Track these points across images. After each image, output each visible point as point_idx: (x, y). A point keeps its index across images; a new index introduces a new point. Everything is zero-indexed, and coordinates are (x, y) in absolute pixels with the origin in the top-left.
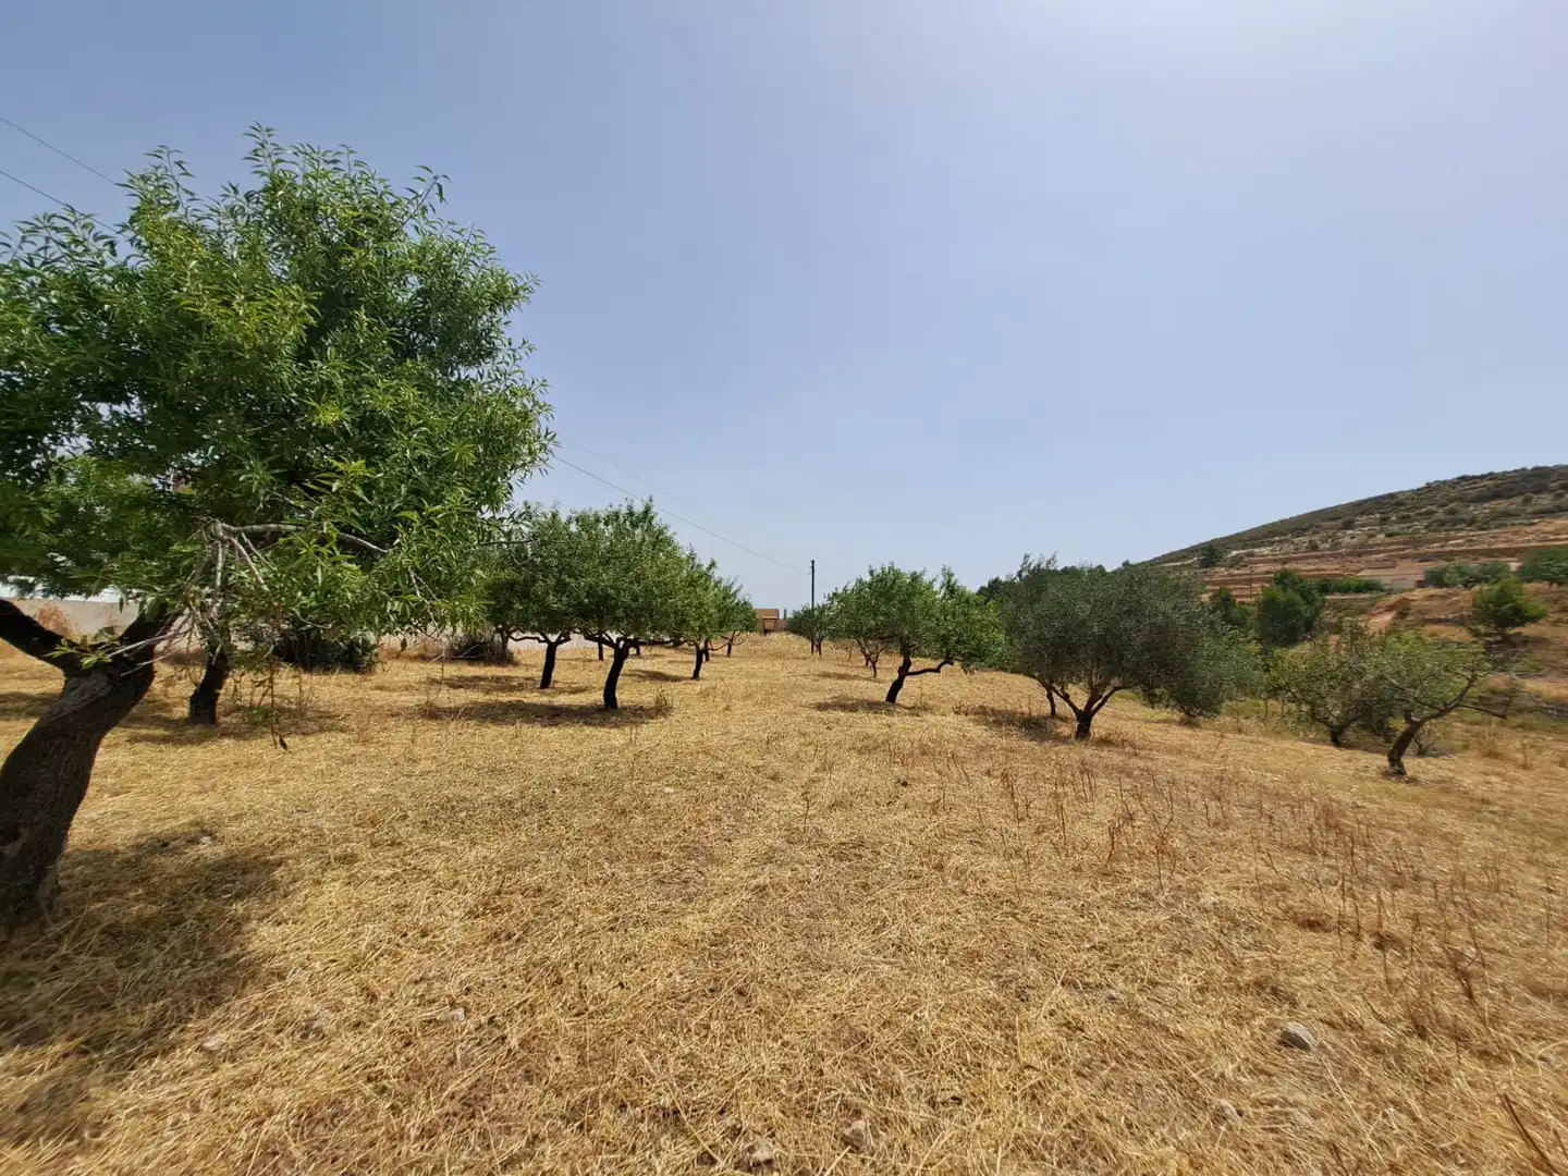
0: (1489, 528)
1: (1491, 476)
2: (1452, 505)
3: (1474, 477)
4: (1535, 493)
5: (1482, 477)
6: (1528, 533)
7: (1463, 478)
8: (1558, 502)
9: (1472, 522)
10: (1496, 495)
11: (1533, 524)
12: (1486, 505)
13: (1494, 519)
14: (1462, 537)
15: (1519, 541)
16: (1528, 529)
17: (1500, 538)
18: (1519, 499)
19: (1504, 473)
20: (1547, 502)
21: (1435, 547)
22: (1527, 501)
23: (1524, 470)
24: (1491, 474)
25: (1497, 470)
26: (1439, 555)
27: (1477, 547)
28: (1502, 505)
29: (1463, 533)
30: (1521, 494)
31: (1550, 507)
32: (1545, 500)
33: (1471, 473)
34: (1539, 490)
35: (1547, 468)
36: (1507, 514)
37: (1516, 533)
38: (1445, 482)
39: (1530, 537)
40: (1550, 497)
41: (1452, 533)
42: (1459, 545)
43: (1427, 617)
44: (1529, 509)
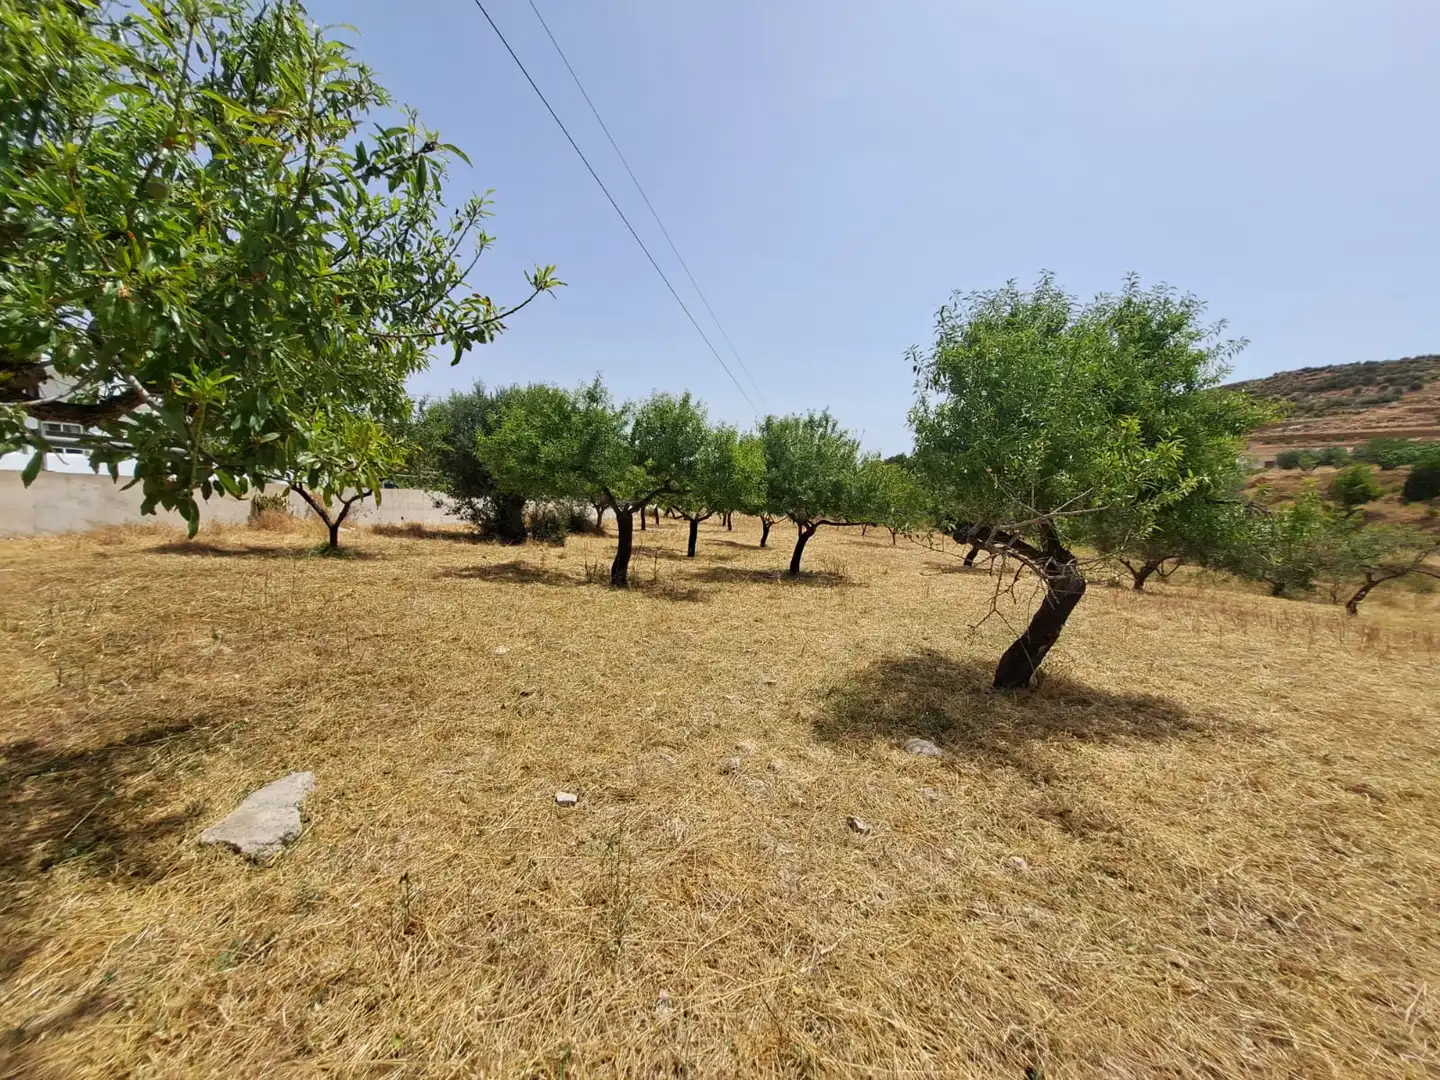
0: (1324, 415)
1: (1330, 369)
2: (1295, 394)
3: (1316, 369)
4: (1365, 385)
5: (1322, 369)
6: (1354, 421)
7: (1306, 370)
8: (1382, 394)
9: (1309, 409)
10: (1332, 386)
11: (1359, 413)
12: (1323, 395)
13: (1328, 408)
14: (1300, 423)
15: (1347, 428)
16: (1355, 417)
17: (1333, 425)
18: (1350, 391)
19: (1341, 366)
20: (1372, 393)
21: (1277, 432)
22: (1358, 392)
23: (1358, 363)
24: (1330, 367)
25: (1336, 363)
26: (1282, 439)
27: (1313, 432)
28: (1335, 395)
29: (1301, 420)
30: (1352, 385)
31: (1375, 398)
32: (1371, 392)
33: (1313, 365)
34: (1368, 382)
35: (1376, 363)
36: (1340, 404)
37: (1345, 420)
38: (1289, 373)
39: (1358, 424)
40: (1376, 389)
41: (1293, 420)
42: (1297, 430)
43: (1284, 494)
44: (1358, 399)
